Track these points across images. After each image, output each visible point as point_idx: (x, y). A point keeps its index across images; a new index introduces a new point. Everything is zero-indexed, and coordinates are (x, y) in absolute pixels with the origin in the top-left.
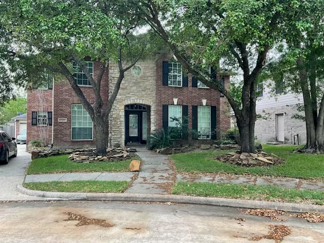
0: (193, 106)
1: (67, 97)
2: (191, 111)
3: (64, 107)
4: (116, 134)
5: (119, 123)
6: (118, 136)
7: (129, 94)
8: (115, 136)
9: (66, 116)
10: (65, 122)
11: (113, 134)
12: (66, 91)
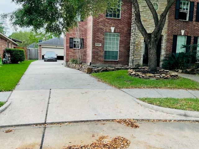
0: (195, 37)
1: (102, 27)
2: (193, 41)
3: (99, 34)
4: (137, 56)
5: (140, 48)
6: (138, 58)
7: (148, 25)
8: (137, 58)
9: (100, 42)
10: (100, 47)
11: (135, 56)
12: (101, 22)
